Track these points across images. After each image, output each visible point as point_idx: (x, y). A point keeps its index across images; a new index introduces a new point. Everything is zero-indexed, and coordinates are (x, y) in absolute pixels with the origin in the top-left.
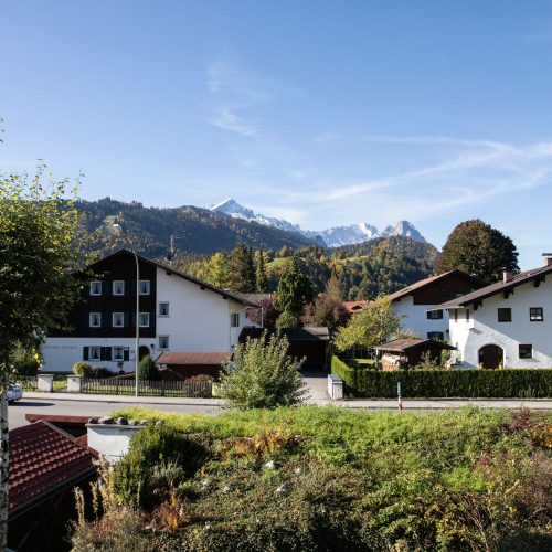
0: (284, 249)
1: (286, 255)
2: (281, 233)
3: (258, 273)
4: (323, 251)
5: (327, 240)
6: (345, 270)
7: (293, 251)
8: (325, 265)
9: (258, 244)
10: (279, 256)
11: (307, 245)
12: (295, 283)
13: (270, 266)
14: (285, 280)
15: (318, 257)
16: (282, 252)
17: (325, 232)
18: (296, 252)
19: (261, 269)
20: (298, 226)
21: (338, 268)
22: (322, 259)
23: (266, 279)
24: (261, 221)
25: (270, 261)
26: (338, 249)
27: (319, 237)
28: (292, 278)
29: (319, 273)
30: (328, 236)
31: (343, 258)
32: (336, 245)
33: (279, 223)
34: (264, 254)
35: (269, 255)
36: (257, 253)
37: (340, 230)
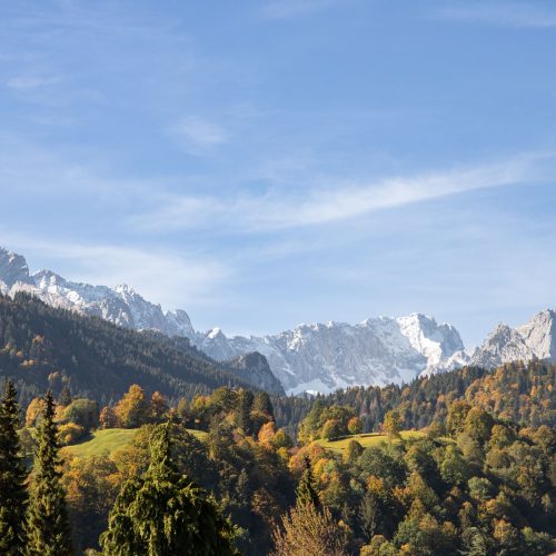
0: (133, 394)
1: (136, 420)
2: (122, 340)
3: (34, 483)
4: (269, 408)
5: (284, 371)
6: (345, 479)
7: (162, 407)
8: (272, 457)
9: (38, 376)
10: (113, 423)
11: (212, 384)
12: (167, 521)
13: (77, 457)
14: (131, 511)
15: (253, 428)
16: (124, 408)
17: (280, 343)
18: (177, 407)
19: (48, 465)
20: (183, 317)
21: (324, 470)
22: (266, 435)
23: (61, 505)
24: (52, 295)
25: (81, 437)
26: (323, 402)
27: (255, 359)
28: (156, 504)
29: (253, 485)
30: (289, 357)
31: (337, 434)
32: (314, 389)
33: (116, 303)
34: (61, 412)
35: (79, 416)
36: (34, 410)
37: (330, 338)
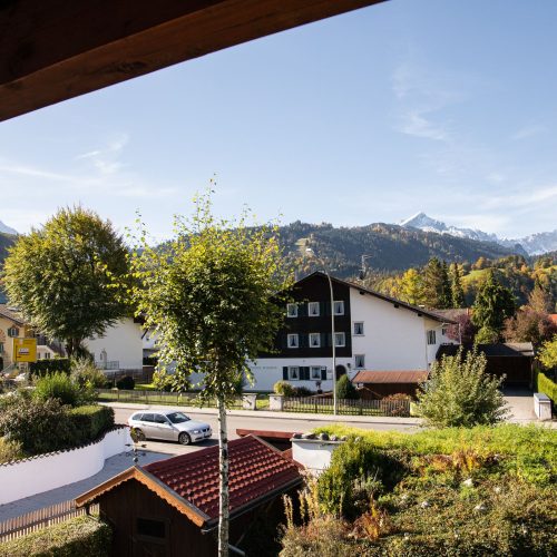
0: (481, 260)
1: (482, 267)
2: (477, 244)
3: (453, 287)
4: (523, 260)
5: (527, 249)
6: (550, 280)
7: (490, 263)
8: (526, 275)
9: (452, 257)
10: (475, 269)
11: (505, 255)
12: (494, 297)
13: (466, 280)
14: (483, 294)
15: (519, 267)
16: (478, 264)
17: (525, 240)
18: (495, 262)
19: (457, 283)
20: (494, 235)
21: (542, 277)
22: (524, 269)
23: (462, 293)
24: (454, 233)
25: (466, 274)
26: (541, 257)
27: (518, 246)
28: (490, 292)
29: (521, 284)
30: (528, 244)
31: (546, 266)
32: (538, 253)
33: (473, 234)
34: (459, 267)
35: (464, 267)
36: (452, 267)
37: (542, 237)
